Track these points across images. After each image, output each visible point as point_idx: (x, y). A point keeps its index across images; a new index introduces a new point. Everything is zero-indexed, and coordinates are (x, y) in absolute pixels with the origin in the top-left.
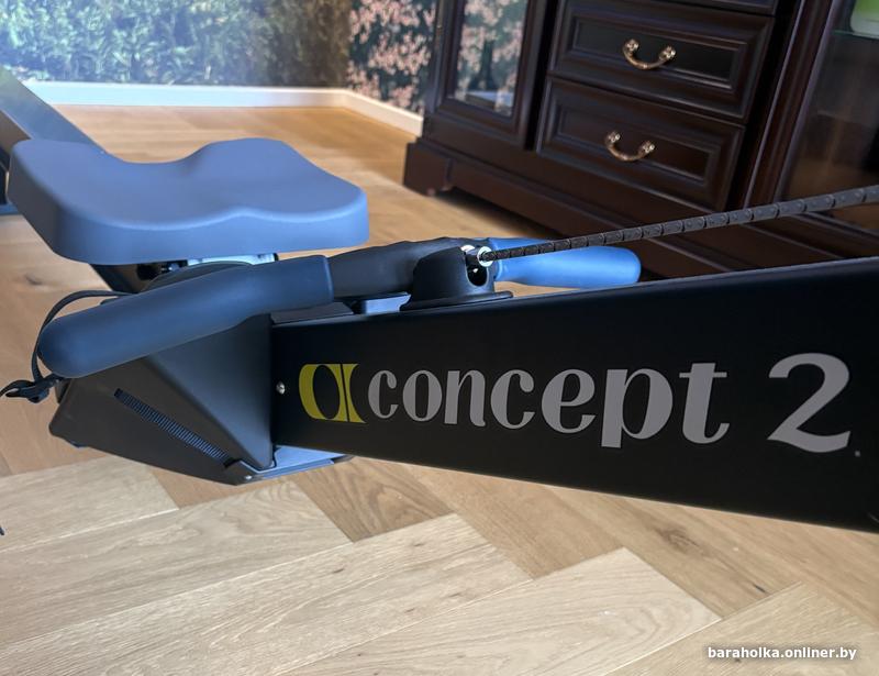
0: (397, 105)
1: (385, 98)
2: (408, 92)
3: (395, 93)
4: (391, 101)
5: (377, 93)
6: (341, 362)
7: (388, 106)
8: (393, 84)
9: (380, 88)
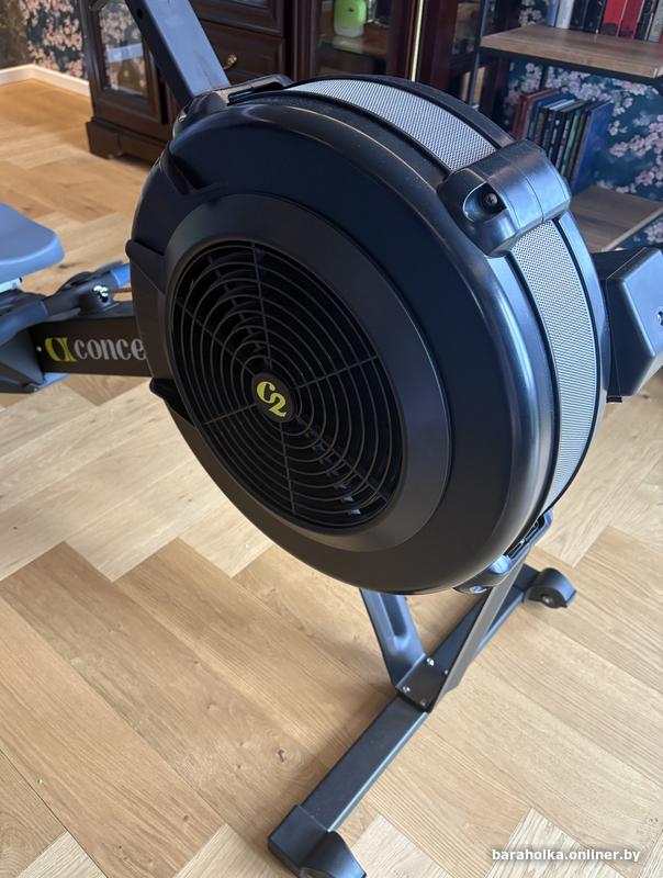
0: (74, 75)
1: (63, 70)
2: (78, 65)
3: (70, 65)
4: (68, 72)
5: (55, 66)
6: (61, 337)
7: (66, 76)
8: (66, 59)
9: (57, 61)
